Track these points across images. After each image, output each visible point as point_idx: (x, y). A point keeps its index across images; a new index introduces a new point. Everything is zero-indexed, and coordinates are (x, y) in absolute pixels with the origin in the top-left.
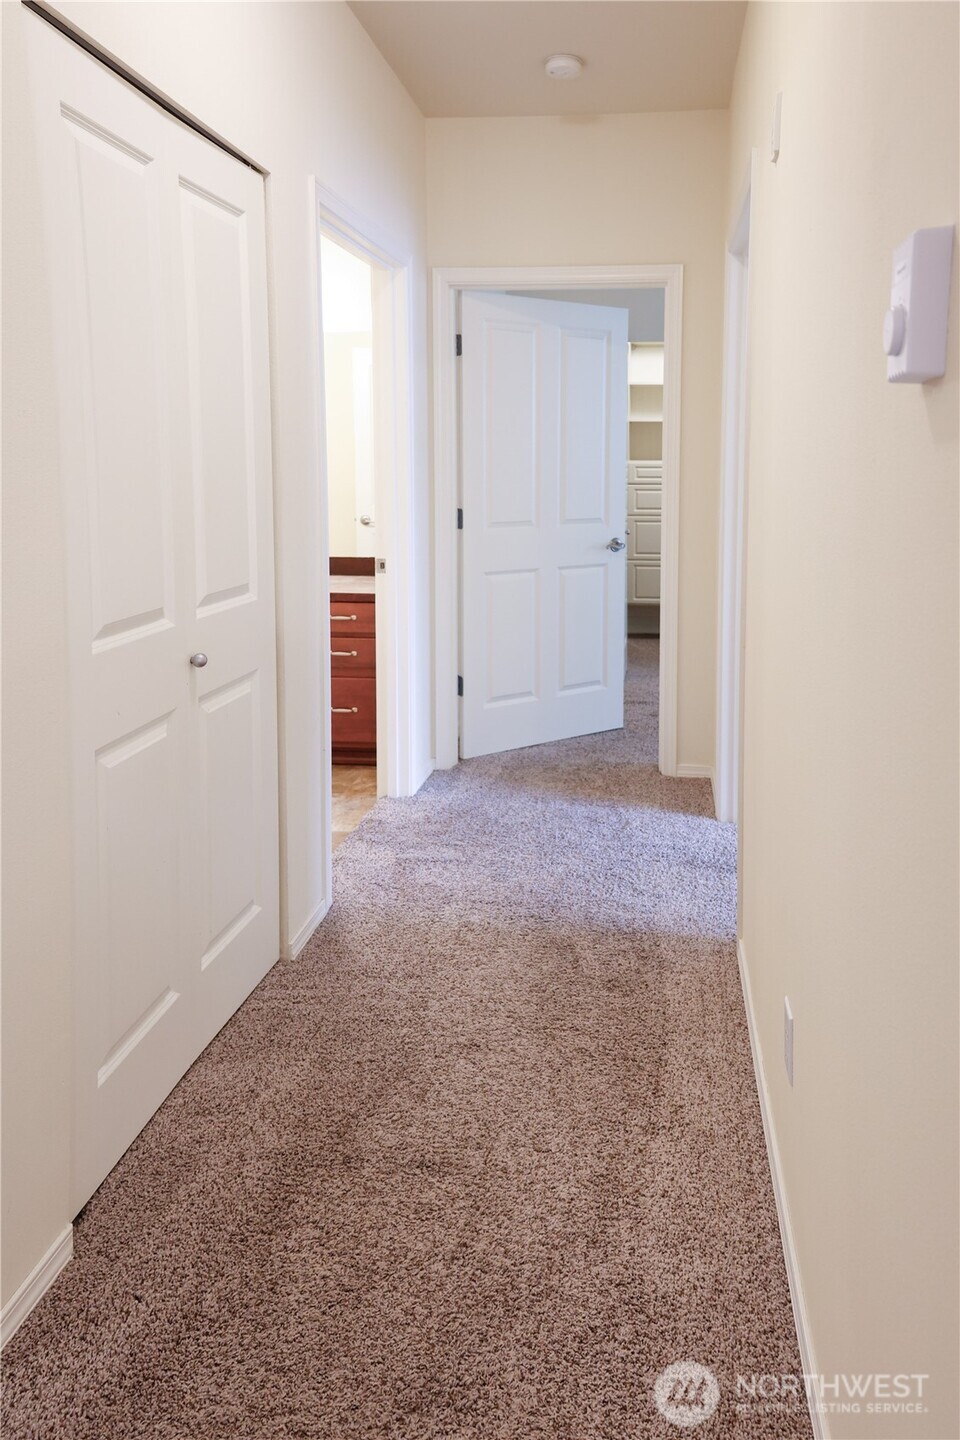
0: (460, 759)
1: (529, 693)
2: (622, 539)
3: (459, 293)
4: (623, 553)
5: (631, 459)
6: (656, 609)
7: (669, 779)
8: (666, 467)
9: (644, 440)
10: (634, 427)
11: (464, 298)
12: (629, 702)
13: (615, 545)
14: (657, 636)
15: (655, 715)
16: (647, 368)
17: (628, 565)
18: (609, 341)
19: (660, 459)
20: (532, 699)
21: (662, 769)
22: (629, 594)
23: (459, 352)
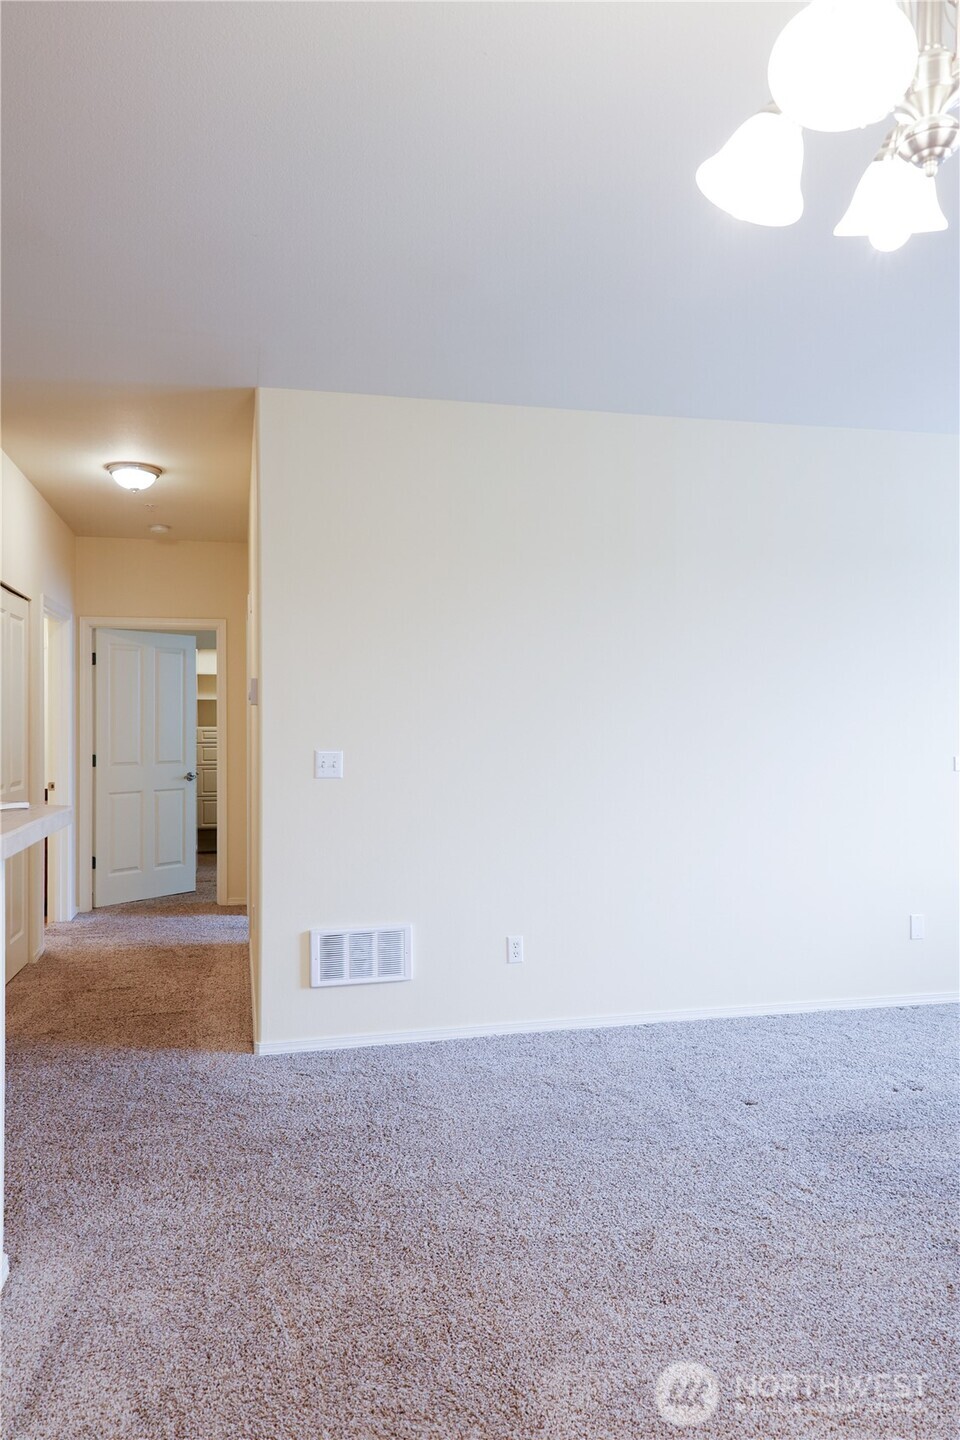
0: (93, 908)
1: (136, 868)
2: (194, 774)
3: (94, 630)
4: (194, 781)
5: (199, 726)
6: (214, 830)
7: (222, 906)
8: (220, 730)
9: (206, 712)
10: (200, 703)
11: (97, 633)
12: (199, 881)
13: (189, 777)
14: (216, 852)
15: (216, 885)
16: (207, 663)
17: (198, 801)
18: (184, 655)
19: (215, 725)
20: (139, 871)
21: (218, 903)
22: (198, 822)
23: (94, 663)
